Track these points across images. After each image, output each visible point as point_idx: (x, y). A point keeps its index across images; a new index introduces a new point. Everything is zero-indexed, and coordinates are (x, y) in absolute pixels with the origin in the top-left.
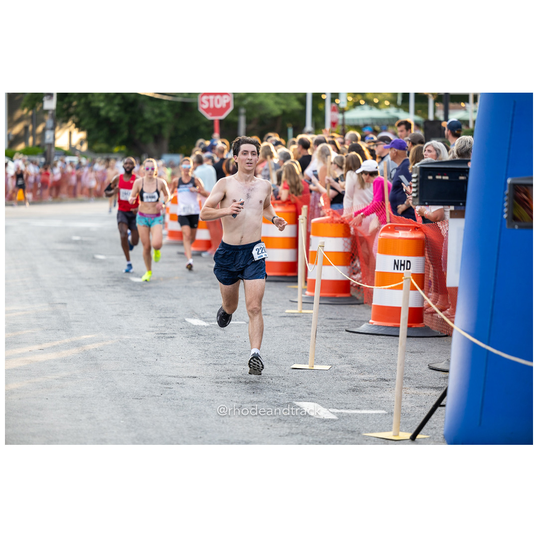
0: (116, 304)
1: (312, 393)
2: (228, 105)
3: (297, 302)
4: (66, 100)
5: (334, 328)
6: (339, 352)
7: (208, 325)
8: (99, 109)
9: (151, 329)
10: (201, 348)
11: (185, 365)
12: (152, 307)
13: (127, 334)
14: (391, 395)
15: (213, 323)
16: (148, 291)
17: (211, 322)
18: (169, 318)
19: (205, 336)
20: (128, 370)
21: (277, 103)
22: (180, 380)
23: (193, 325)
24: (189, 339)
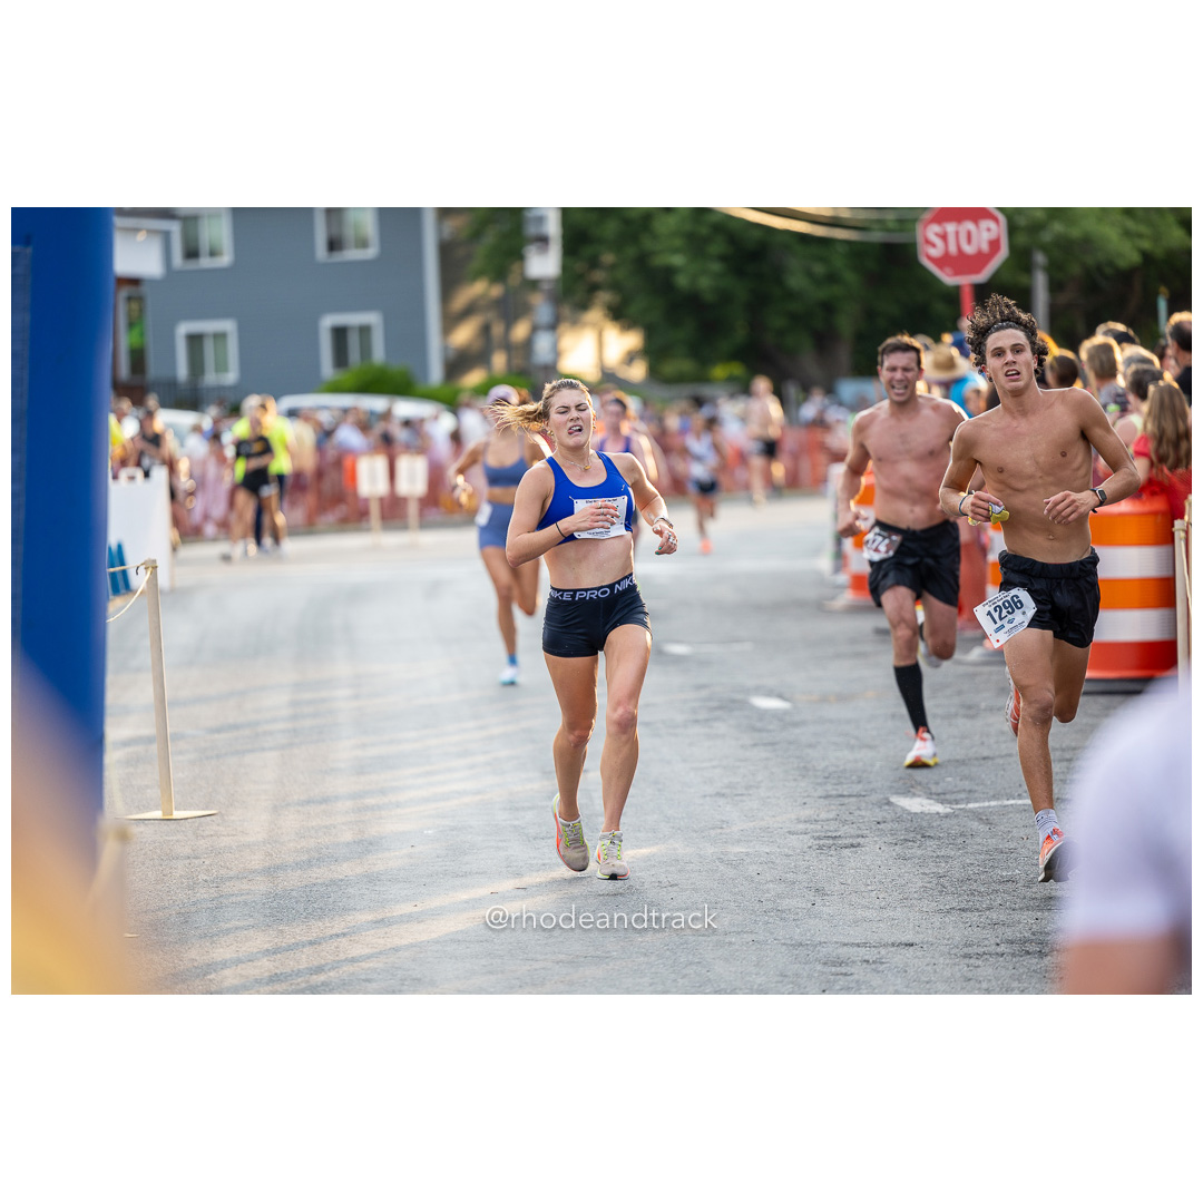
0: (714, 767)
2: (994, 245)
4: (587, 251)
7: (948, 810)
8: (670, 271)
9: (802, 827)
10: (927, 871)
11: (887, 913)
12: (805, 771)
13: (739, 841)
15: (962, 806)
16: (797, 731)
17: (957, 802)
18: (850, 796)
19: (939, 838)
20: (739, 933)
21: (1127, 234)
22: (870, 954)
23: (910, 813)
24: (897, 848)
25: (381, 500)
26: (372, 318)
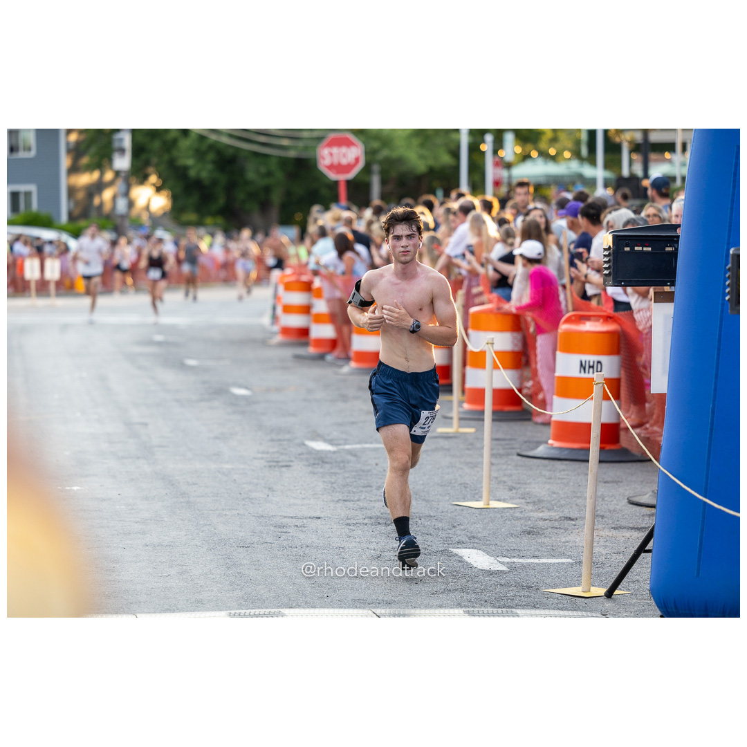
0: (213, 424)
1: (474, 537)
2: (357, 160)
3: (451, 418)
4: (144, 157)
5: (501, 452)
6: (510, 483)
7: (335, 449)
8: (186, 168)
9: (260, 455)
10: (326, 480)
11: (306, 502)
12: (260, 427)
13: (228, 462)
14: (579, 538)
15: (342, 447)
16: (256, 406)
17: (339, 445)
18: (284, 440)
19: (331, 463)
20: (230, 510)
21: (421, 157)
22: (299, 522)
23: (315, 450)
24: (310, 468)
25: (37, 282)
26: (32, 188)
